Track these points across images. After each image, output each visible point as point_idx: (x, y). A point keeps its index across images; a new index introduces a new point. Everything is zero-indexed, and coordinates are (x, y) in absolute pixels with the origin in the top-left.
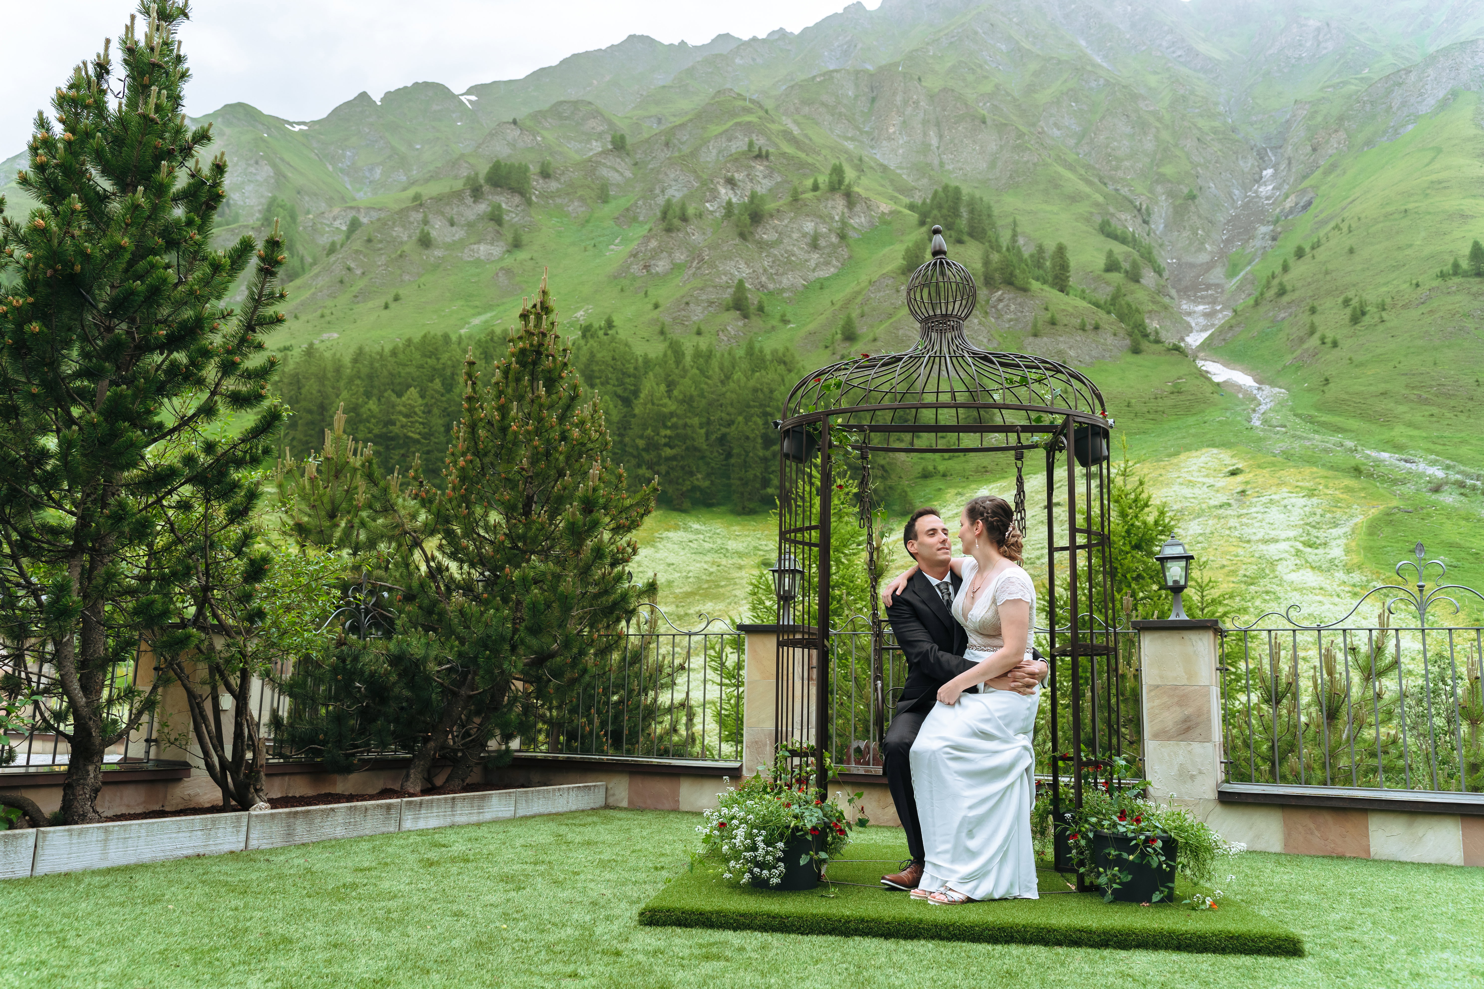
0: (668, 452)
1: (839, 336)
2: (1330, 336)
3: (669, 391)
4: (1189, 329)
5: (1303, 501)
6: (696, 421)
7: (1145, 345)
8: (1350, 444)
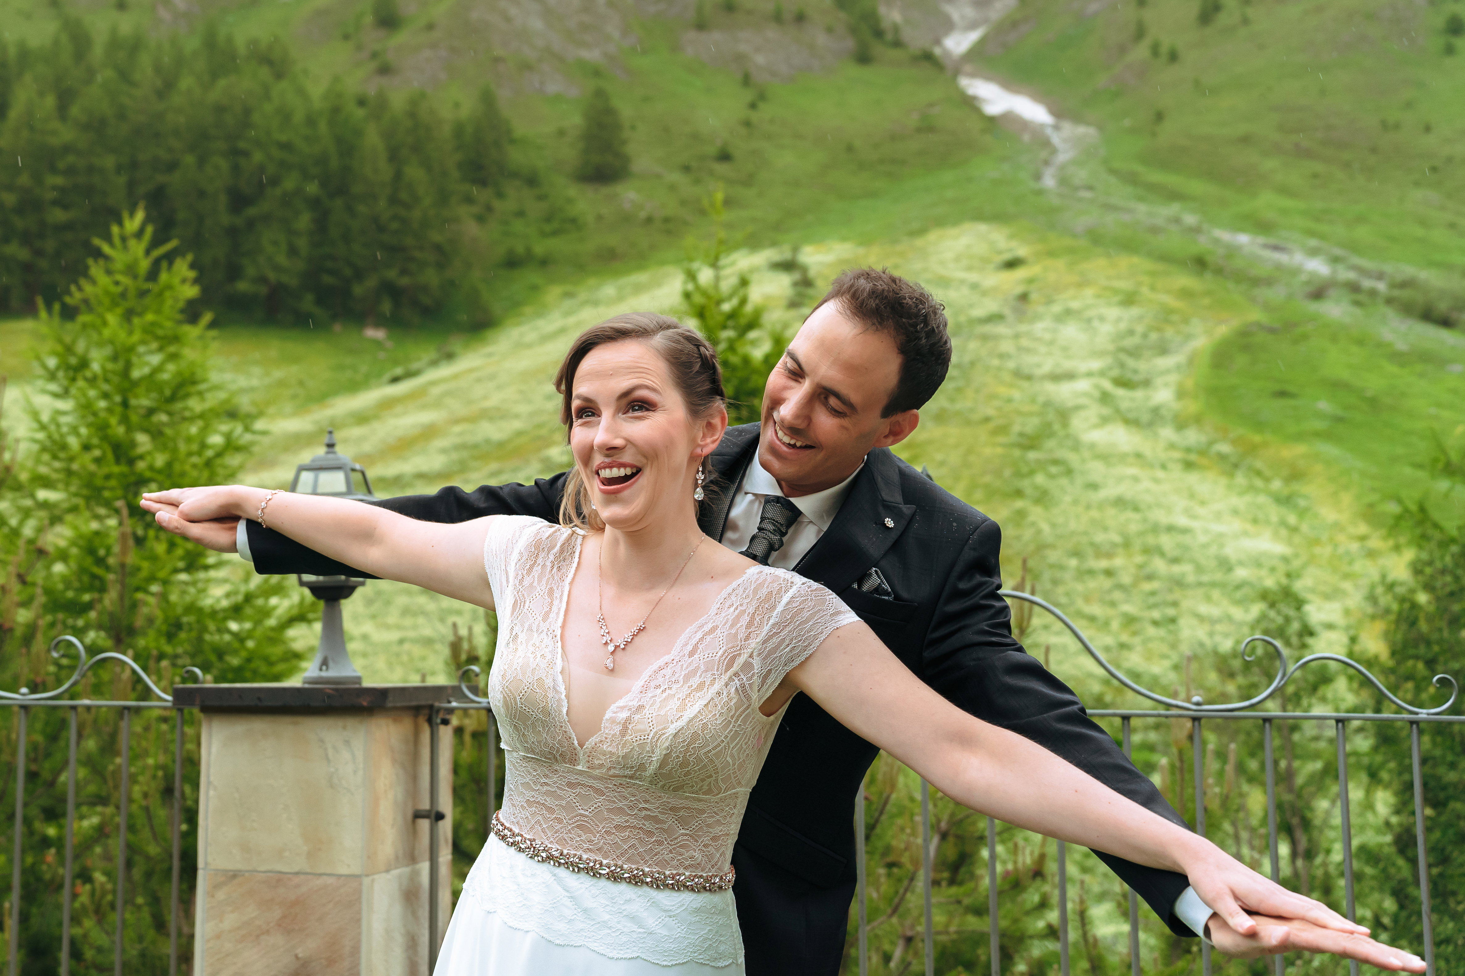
0: (58, 215)
1: (369, 19)
2: (1166, 43)
3: (62, 110)
4: (948, 26)
5: (1113, 312)
6: (109, 162)
7: (878, 49)
8: (1190, 219)
